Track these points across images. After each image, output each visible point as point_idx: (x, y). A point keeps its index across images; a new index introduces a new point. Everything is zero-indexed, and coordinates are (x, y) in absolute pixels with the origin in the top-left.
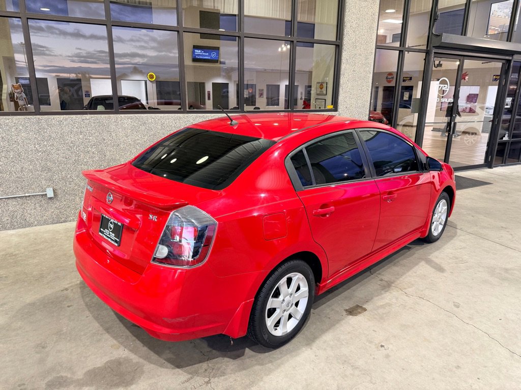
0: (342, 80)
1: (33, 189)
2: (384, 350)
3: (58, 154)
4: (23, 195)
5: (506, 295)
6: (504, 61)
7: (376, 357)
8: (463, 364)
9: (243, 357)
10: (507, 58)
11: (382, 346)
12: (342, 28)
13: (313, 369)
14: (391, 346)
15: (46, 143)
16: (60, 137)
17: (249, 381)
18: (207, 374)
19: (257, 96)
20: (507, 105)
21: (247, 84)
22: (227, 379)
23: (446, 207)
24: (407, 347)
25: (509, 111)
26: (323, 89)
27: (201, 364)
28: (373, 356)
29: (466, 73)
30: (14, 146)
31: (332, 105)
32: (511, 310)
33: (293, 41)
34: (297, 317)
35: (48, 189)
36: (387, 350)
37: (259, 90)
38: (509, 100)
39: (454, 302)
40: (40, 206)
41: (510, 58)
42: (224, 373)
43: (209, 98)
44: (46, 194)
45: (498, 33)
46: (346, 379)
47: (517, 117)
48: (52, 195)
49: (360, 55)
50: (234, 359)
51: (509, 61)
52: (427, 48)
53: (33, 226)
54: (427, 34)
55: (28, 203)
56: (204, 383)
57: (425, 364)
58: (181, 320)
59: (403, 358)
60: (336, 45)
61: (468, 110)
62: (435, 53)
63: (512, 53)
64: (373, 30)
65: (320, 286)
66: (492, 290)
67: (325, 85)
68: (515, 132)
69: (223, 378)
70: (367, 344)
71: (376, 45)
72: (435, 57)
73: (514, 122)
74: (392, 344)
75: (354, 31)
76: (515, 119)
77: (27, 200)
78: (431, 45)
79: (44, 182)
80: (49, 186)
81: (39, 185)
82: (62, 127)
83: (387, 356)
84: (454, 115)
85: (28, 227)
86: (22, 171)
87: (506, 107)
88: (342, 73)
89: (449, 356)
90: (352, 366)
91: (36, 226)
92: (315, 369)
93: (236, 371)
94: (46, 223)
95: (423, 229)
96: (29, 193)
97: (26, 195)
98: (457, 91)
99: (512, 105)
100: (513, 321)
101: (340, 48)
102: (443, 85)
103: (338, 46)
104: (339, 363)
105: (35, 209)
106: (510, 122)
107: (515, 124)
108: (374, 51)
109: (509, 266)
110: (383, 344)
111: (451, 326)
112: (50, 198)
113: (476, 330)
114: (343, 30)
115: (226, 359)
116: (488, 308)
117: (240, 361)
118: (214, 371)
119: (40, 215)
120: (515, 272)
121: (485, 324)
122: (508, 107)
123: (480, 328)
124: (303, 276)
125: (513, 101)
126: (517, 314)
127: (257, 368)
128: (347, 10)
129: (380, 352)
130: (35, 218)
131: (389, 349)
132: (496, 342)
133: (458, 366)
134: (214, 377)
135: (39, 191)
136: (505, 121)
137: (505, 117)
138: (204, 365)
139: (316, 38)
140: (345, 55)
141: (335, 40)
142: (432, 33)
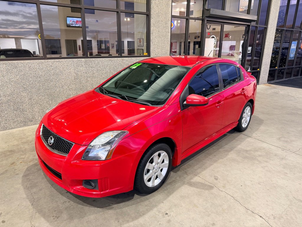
0: (152, 37)
2: (167, 217)
5: (245, 169)
6: (246, 26)
7: (161, 223)
8: (216, 222)
11: (167, 214)
12: (149, 4)
14: (172, 214)
19: (110, 48)
21: (105, 41)
24: (183, 213)
25: (251, 55)
26: (141, 43)
28: (160, 223)
29: (228, 33)
31: (147, 53)
32: (248, 178)
33: (118, 12)
36: (169, 217)
37: (112, 44)
38: (250, 48)
39: (215, 176)
41: (249, 24)
43: (80, 49)
45: (244, 11)
47: (255, 58)
49: (162, 21)
51: (249, 26)
52: (202, 17)
54: (202, 9)
57: (193, 224)
59: (179, 221)
60: (147, 15)
61: (230, 55)
62: (207, 20)
63: (250, 21)
64: (169, 6)
66: (238, 166)
67: (142, 40)
68: (254, 66)
70: (157, 213)
71: (171, 15)
72: (207, 23)
73: (253, 61)
74: (173, 211)
75: (157, 6)
76: (253, 60)
78: (205, 16)
83: (169, 221)
87: (248, 52)
88: (151, 32)
89: (209, 216)
98: (221, 43)
99: (252, 51)
100: (249, 186)
101: (149, 17)
103: (148, 16)
106: (251, 61)
107: (254, 62)
108: (170, 19)
109: (248, 149)
110: (167, 212)
111: (212, 194)
113: (227, 195)
116: (235, 178)
120: (252, 152)
121: (232, 190)
122: (250, 52)
123: (229, 193)
125: (252, 49)
126: (251, 181)
129: (165, 218)
131: (171, 216)
132: (238, 202)
133: (214, 224)
136: (248, 61)
137: (248, 58)
139: (135, 10)
140: (152, 21)
141: (146, 11)
142: (205, 9)
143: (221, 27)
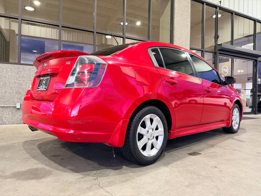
1: (10, 103)
2: (218, 169)
3: (26, 86)
4: (3, 106)
6: (254, 61)
7: (213, 171)
9: (121, 169)
10: (255, 59)
11: (216, 167)
13: (170, 175)
15: (20, 79)
16: (29, 77)
17: (125, 179)
18: (95, 175)
20: (259, 82)
22: (109, 178)
23: (239, 114)
24: (233, 168)
27: (92, 171)
28: (211, 171)
30: (4, 79)
34: (157, 148)
35: (17, 104)
36: (220, 169)
38: (259, 80)
39: (256, 152)
40: (12, 113)
41: (257, 59)
42: (108, 175)
44: (16, 107)
46: (194, 180)
48: (19, 107)
50: (114, 170)
51: (256, 61)
52: (215, 50)
53: (6, 124)
54: (214, 45)
55: (5, 111)
56: (93, 179)
58: (80, 122)
59: (232, 172)
62: (219, 53)
63: (257, 56)
65: (171, 132)
69: (106, 177)
70: (205, 166)
71: (190, 47)
72: (219, 55)
74: (222, 166)
77: (5, 109)
78: (217, 50)
79: (16, 100)
80: (18, 102)
81: (13, 101)
82: (30, 71)
84: (233, 85)
85: (3, 125)
86: (5, 93)
87: (258, 83)
90: (197, 175)
91: (7, 124)
92: (171, 175)
93: (116, 175)
94: (13, 123)
95: (228, 122)
96: (7, 105)
97: (5, 106)
102: (225, 69)
104: (188, 173)
105: (9, 114)
112: (18, 109)
114: (173, 39)
115: (109, 170)
117: (119, 171)
118: (101, 174)
119: (11, 118)
124: (160, 120)
127: (131, 174)
128: (175, 30)
129: (215, 169)
130: (8, 119)
134: (101, 177)
135: (13, 105)
138: (95, 172)
142: (217, 44)
143: (232, 59)
